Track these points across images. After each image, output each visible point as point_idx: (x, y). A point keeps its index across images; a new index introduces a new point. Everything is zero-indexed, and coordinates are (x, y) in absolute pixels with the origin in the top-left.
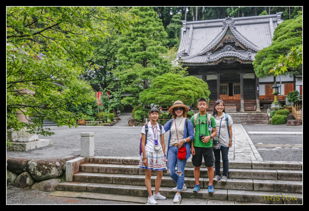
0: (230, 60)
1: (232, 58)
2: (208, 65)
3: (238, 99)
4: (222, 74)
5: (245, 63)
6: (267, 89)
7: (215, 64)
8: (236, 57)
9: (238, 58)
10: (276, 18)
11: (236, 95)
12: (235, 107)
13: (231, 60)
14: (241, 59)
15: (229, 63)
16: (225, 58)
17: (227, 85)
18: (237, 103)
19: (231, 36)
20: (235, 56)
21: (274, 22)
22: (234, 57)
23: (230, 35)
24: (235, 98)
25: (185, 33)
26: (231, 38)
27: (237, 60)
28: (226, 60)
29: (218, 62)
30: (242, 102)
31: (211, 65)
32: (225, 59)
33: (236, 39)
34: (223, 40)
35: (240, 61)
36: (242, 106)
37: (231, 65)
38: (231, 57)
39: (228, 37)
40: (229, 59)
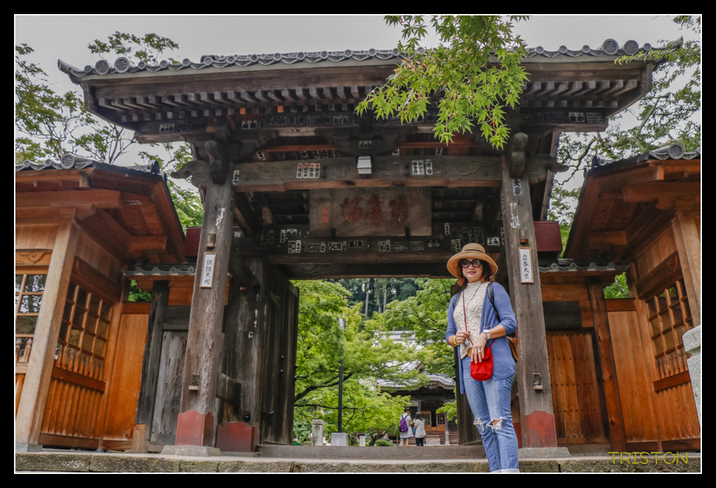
1: (435, 383)
3: (443, 430)
4: (424, 400)
8: (438, 382)
9: (441, 383)
11: (440, 425)
12: (439, 440)
13: (433, 385)
14: (444, 384)
17: (429, 412)
18: (442, 435)
20: (438, 380)
22: (436, 381)
24: (439, 429)
27: (440, 385)
30: (447, 433)
35: (443, 386)
36: (447, 438)
37: (433, 390)
38: (433, 381)
40: (431, 384)
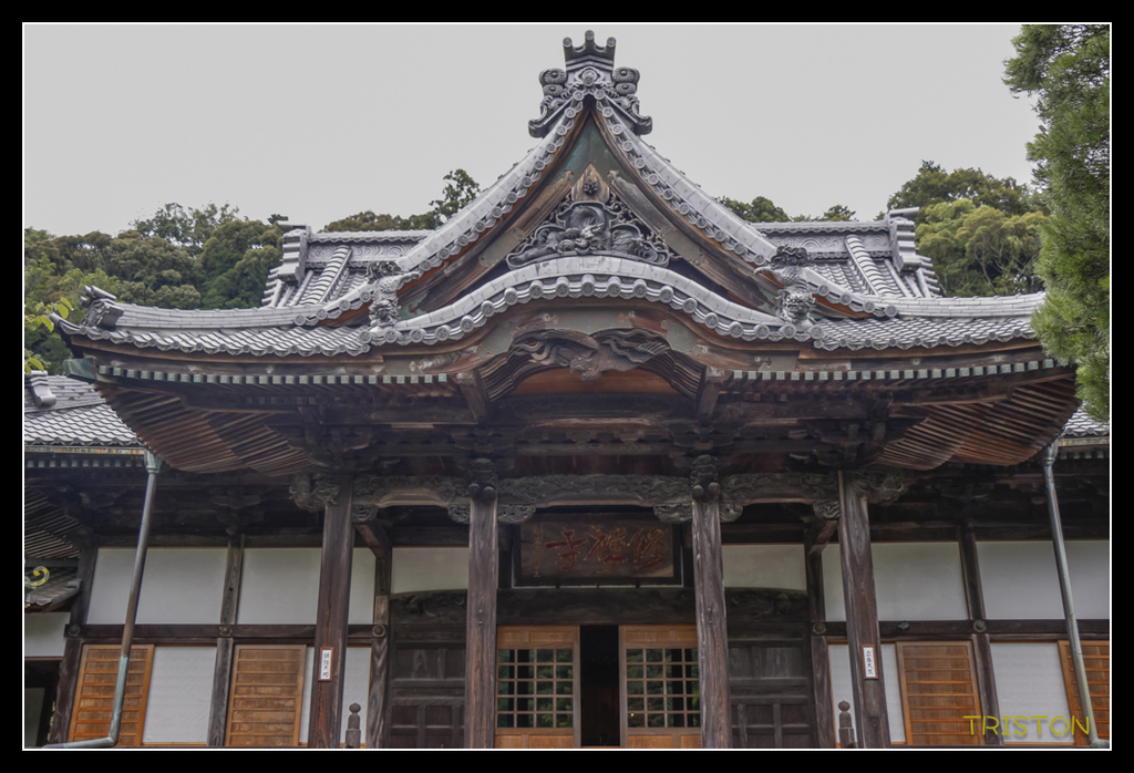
0: (601, 337)
2: (373, 380)
5: (752, 375)
6: (922, 688)
7: (442, 378)
10: (883, 239)
15: (593, 373)
16: (546, 318)
17: (565, 638)
19: (608, 180)
21: (878, 259)
23: (604, 174)
25: (289, 291)
26: (605, 189)
28: (558, 342)
29: (480, 355)
31: (401, 380)
32: (552, 323)
33: (648, 205)
34: (537, 204)
39: (580, 183)
